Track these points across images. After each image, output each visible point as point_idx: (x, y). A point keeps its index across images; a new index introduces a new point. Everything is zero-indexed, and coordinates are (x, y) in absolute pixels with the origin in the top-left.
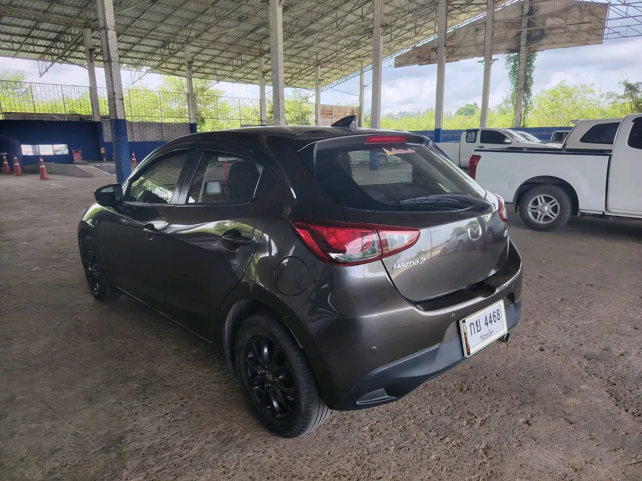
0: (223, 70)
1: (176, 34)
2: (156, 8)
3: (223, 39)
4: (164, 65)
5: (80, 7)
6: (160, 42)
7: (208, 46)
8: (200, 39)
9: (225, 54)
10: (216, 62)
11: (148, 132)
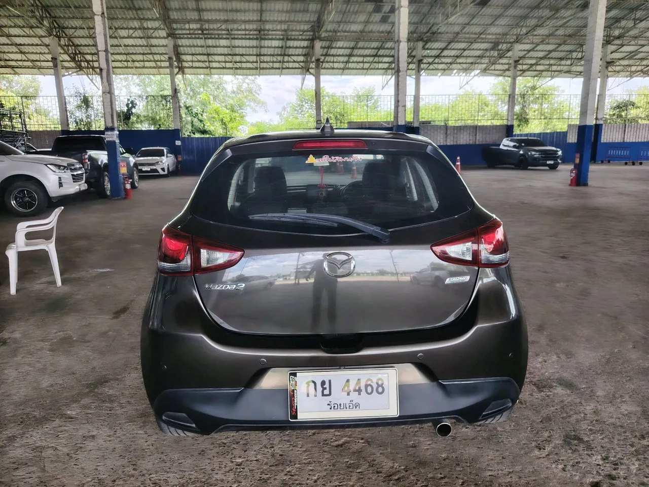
0: (559, 65)
1: (506, 34)
2: (487, 10)
3: (561, 32)
4: (493, 67)
5: (417, 23)
6: (489, 44)
7: (542, 42)
8: (531, 35)
9: (563, 48)
10: (552, 58)
11: (462, 136)
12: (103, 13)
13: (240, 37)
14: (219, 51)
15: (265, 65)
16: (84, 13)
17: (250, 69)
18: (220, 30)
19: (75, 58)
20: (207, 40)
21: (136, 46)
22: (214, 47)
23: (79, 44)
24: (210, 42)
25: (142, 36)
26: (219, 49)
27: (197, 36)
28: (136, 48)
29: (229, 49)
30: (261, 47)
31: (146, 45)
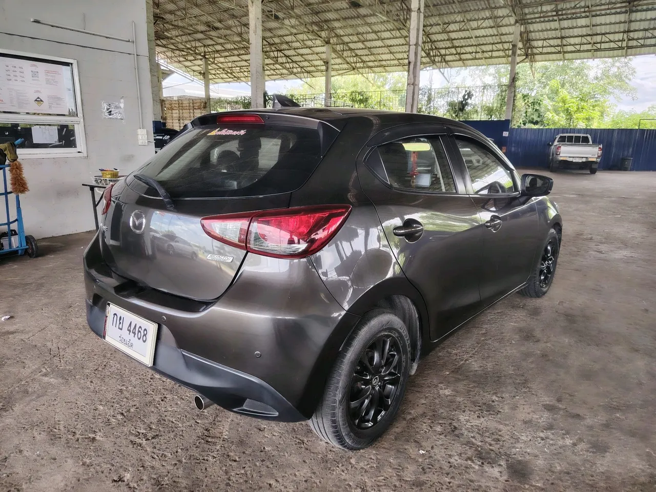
12: (419, 9)
13: (603, 12)
14: (576, 32)
15: (634, 43)
16: (441, 10)
17: (614, 49)
18: (577, 8)
19: (429, 53)
20: (562, 22)
21: (486, 36)
22: (570, 28)
23: (436, 40)
24: (565, 24)
25: (492, 25)
26: (575, 30)
27: (551, 18)
28: (486, 38)
29: (588, 28)
30: (631, 21)
31: (496, 34)
